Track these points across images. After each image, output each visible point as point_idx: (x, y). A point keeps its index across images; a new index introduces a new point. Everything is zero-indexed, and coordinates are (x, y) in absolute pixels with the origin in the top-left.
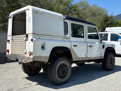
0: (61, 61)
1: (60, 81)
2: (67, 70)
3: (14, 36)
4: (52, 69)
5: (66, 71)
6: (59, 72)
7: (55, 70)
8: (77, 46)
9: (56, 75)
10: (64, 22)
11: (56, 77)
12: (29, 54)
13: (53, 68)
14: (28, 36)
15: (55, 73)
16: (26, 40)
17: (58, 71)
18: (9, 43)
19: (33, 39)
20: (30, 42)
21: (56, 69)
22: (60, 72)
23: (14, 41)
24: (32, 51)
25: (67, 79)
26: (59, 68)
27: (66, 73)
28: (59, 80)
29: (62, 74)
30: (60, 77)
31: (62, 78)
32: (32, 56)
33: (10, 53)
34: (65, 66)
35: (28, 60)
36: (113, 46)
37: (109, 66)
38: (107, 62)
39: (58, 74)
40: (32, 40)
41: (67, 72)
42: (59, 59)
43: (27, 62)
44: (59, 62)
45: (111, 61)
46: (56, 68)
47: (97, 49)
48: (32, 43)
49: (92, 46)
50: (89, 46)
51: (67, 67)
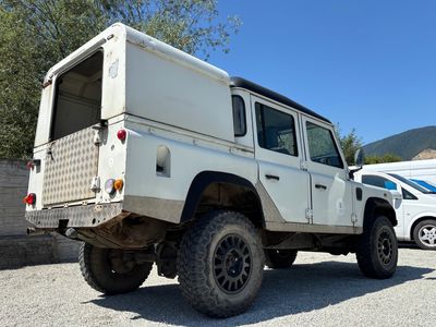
0: (227, 223)
1: (226, 301)
2: (248, 260)
3: (58, 142)
4: (195, 252)
5: (246, 265)
6: (219, 267)
7: (207, 257)
8: (278, 178)
9: (211, 275)
10: (233, 96)
11: (208, 283)
12: (110, 190)
13: (198, 247)
14: (107, 127)
15: (207, 267)
16: (98, 144)
17: (217, 262)
18: (38, 171)
19: (127, 130)
20: (113, 147)
21: (208, 253)
22: (224, 267)
23: (55, 159)
24: (120, 177)
25: (250, 296)
26: (219, 252)
27: (244, 272)
28: (222, 295)
29: (231, 274)
30: (226, 287)
31: (233, 289)
32: (119, 196)
33: (39, 206)
34: (242, 244)
35: (105, 214)
36: (385, 195)
37: (380, 260)
38: (374, 246)
39: (218, 272)
40: (122, 136)
41: (248, 270)
42: (220, 215)
43: (101, 220)
44: (220, 228)
45: (385, 244)
46: (208, 247)
47: (341, 200)
48: (121, 148)
49: (325, 188)
50: (317, 186)
51: (246, 251)
